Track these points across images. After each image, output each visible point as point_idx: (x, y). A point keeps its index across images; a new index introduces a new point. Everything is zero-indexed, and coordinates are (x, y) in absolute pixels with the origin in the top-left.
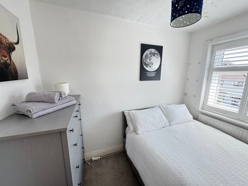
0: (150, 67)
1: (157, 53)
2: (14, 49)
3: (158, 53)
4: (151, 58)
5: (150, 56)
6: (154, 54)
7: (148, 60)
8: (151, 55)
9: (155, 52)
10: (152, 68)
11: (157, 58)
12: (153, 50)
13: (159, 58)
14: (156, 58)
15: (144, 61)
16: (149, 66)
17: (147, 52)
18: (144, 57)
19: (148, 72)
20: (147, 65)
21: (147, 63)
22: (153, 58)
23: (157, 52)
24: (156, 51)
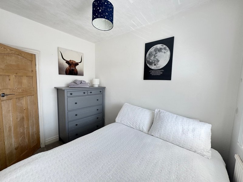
0: (155, 65)
1: (165, 48)
2: (78, 64)
3: (167, 47)
4: (156, 55)
5: (154, 53)
6: (160, 50)
7: (152, 58)
8: (155, 51)
9: (161, 47)
10: (158, 66)
11: (165, 53)
12: (159, 46)
13: (168, 53)
14: (163, 53)
15: (148, 60)
16: (153, 64)
17: (152, 50)
18: (148, 55)
19: (152, 71)
20: (151, 64)
21: (151, 61)
22: (159, 54)
23: (165, 46)
24: (163, 46)
